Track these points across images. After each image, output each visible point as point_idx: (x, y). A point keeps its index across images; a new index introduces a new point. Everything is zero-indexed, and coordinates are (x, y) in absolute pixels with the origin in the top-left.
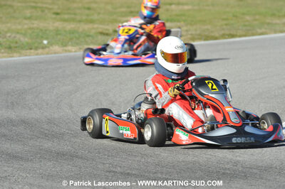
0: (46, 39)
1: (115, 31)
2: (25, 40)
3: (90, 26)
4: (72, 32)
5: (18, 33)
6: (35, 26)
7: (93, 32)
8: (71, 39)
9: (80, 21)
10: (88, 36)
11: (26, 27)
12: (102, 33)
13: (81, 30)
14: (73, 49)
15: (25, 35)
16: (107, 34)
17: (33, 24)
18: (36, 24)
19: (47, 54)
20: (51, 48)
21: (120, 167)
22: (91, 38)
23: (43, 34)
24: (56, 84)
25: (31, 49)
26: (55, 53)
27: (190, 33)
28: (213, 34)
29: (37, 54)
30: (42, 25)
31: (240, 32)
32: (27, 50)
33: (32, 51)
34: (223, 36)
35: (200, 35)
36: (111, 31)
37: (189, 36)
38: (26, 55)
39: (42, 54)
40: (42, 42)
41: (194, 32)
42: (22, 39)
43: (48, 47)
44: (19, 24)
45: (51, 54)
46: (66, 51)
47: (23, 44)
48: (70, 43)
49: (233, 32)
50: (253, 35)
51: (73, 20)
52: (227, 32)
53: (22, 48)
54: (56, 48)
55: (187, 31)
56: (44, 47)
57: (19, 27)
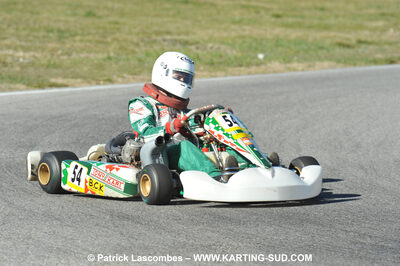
0: (262, 52)
1: (360, 42)
2: (233, 53)
3: (324, 34)
4: (299, 42)
5: (223, 43)
6: (247, 33)
7: (328, 42)
8: (298, 52)
9: (310, 27)
10: (322, 48)
11: (233, 34)
12: (341, 45)
13: (310, 39)
14: (300, 66)
15: (232, 46)
16: (348, 46)
17: (244, 30)
18: (247, 30)
19: (264, 73)
20: (269, 65)
21: (370, 237)
22: (325, 51)
23: (258, 45)
24: (277, 116)
25: (241, 66)
26: (275, 72)
29: (249, 73)
30: (256, 32)
32: (235, 66)
33: (242, 68)
36: (353, 42)
38: (234, 75)
39: (256, 73)
40: (256, 57)
42: (229, 51)
43: (265, 64)
44: (225, 30)
45: (270, 72)
46: (289, 69)
47: (230, 59)
48: (296, 58)
51: (300, 26)
53: (228, 65)
54: (276, 65)
56: (259, 64)
57: (225, 35)
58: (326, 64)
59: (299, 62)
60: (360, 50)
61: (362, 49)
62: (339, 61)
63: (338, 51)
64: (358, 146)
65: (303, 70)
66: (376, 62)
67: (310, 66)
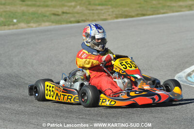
0: (16, 18)
1: (63, 13)
2: (1, 19)
3: (46, 9)
4: (34, 13)
7: (48, 14)
8: (33, 19)
9: (39, 6)
10: (45, 16)
11: (1, 10)
12: (54, 14)
13: (40, 12)
14: (35, 25)
16: (58, 15)
17: (6, 8)
18: (8, 8)
19: (16, 29)
20: (19, 25)
22: (46, 18)
23: (13, 15)
24: (22, 50)
26: (22, 28)
27: (114, 13)
28: (130, 14)
29: (9, 29)
30: (13, 9)
31: (149, 12)
32: (2, 26)
33: (6, 27)
34: (138, 15)
35: (121, 14)
36: (60, 13)
37: (114, 16)
38: (2, 30)
39: (13, 29)
40: (13, 21)
41: (117, 13)
43: (17, 24)
45: (19, 29)
46: (29, 27)
49: (144, 12)
50: (158, 14)
51: (34, 5)
52: (140, 12)
54: (22, 25)
55: (113, 12)
56: (14, 24)
58: (47, 24)
59: (34, 23)
60: (63, 17)
61: (64, 16)
62: (53, 22)
63: (53, 17)
64: (61, 63)
65: (36, 27)
66: (71, 22)
67: (39, 25)
